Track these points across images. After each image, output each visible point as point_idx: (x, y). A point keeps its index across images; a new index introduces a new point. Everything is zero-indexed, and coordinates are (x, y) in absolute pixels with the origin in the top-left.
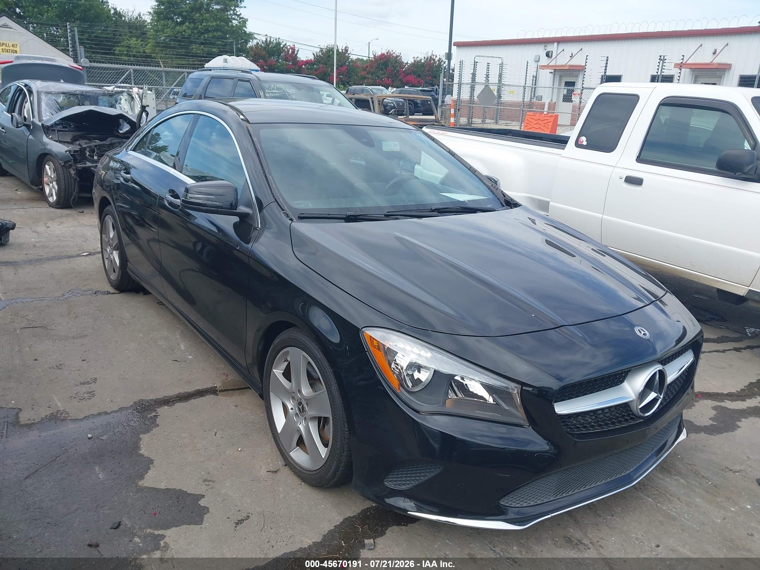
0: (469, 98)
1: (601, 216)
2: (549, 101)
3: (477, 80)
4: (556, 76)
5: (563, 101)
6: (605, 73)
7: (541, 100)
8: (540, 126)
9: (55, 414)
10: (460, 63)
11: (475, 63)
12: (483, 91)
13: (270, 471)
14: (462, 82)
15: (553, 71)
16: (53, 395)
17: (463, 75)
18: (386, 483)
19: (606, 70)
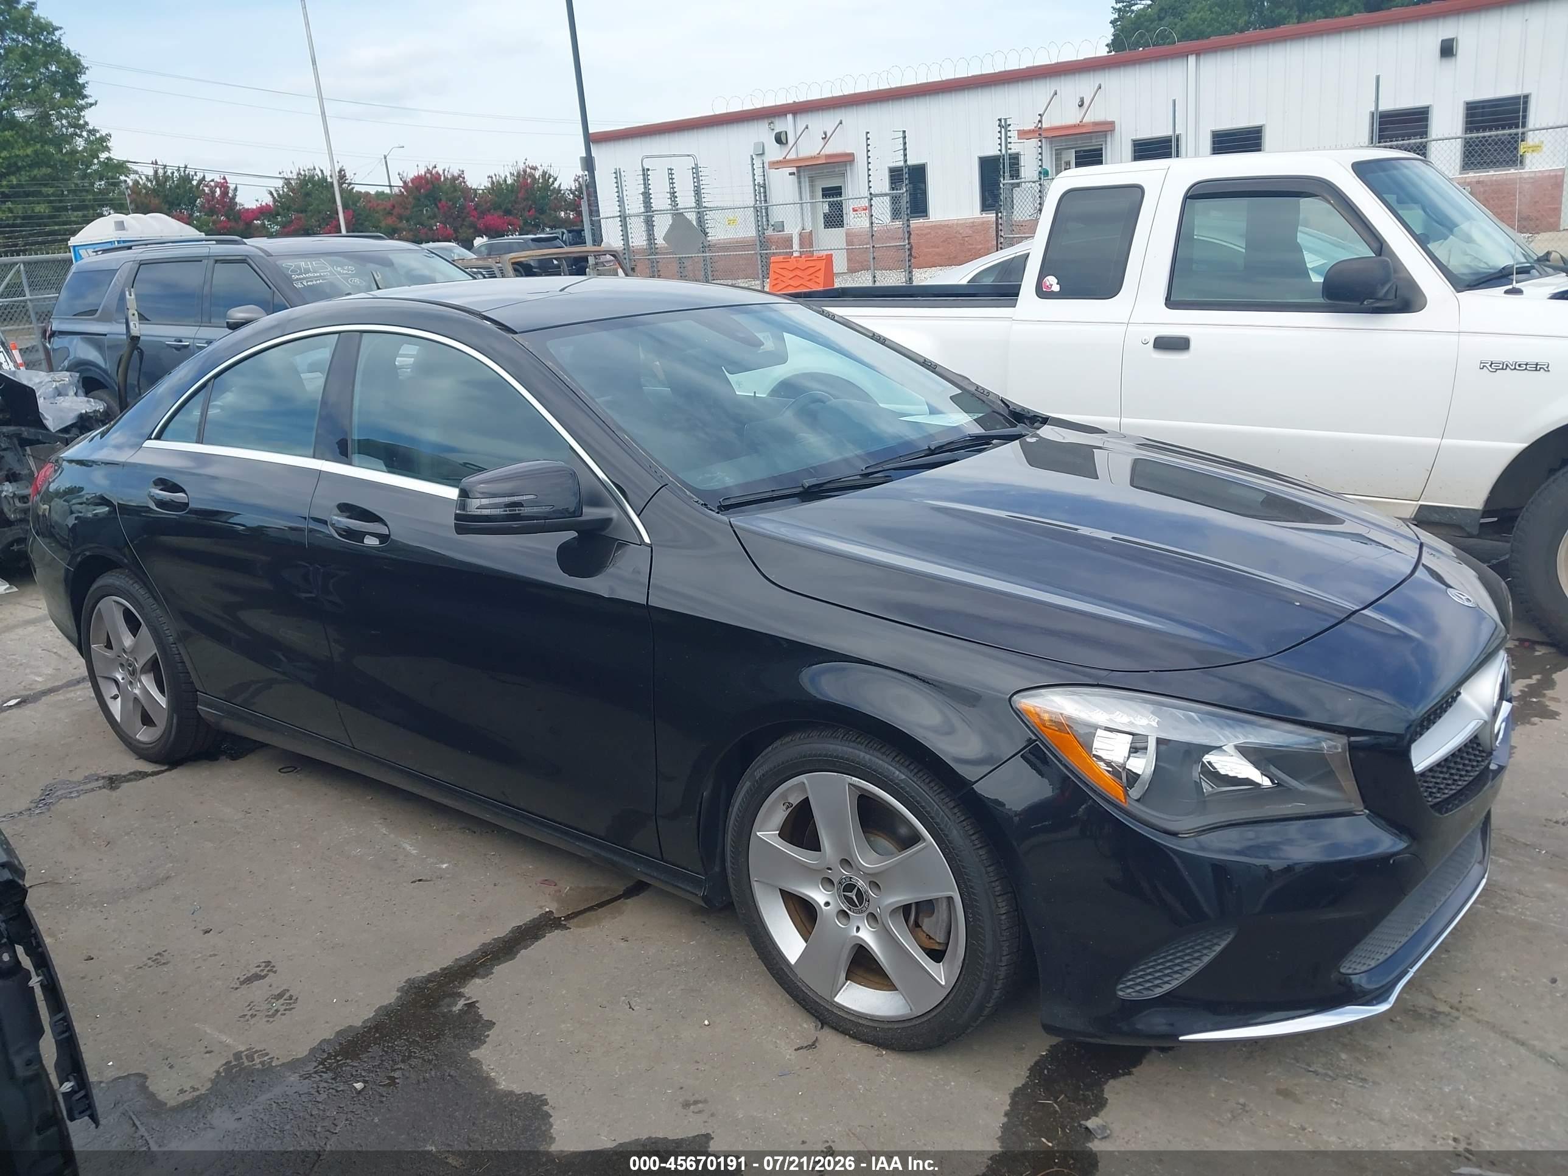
0: (645, 243)
1: (1117, 420)
2: (799, 229)
3: (655, 206)
4: (802, 180)
5: (826, 227)
6: (906, 161)
7: (783, 231)
8: (801, 282)
9: (234, 1063)
10: (614, 175)
11: (645, 172)
12: (672, 227)
13: (802, 1048)
14: (627, 212)
15: (794, 170)
16: (196, 1025)
17: (625, 198)
18: (1120, 993)
19: (905, 155)
